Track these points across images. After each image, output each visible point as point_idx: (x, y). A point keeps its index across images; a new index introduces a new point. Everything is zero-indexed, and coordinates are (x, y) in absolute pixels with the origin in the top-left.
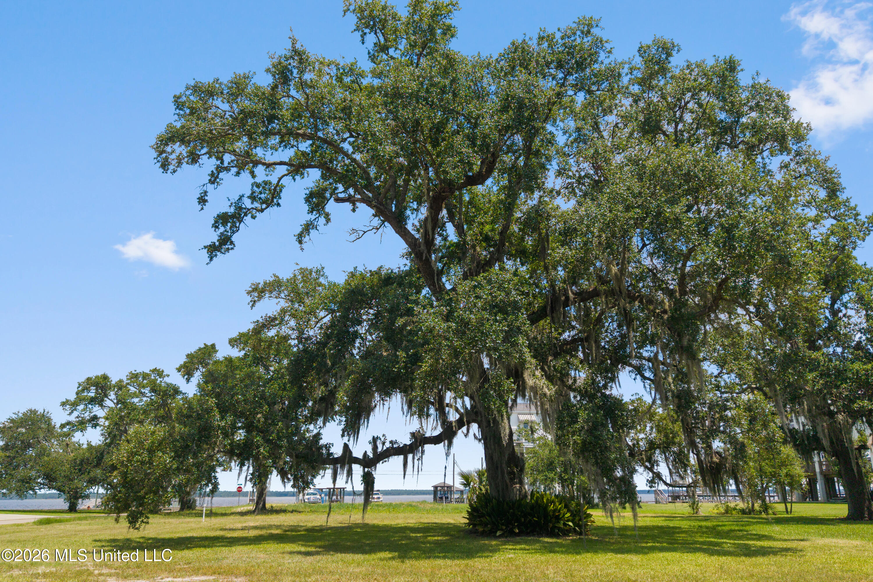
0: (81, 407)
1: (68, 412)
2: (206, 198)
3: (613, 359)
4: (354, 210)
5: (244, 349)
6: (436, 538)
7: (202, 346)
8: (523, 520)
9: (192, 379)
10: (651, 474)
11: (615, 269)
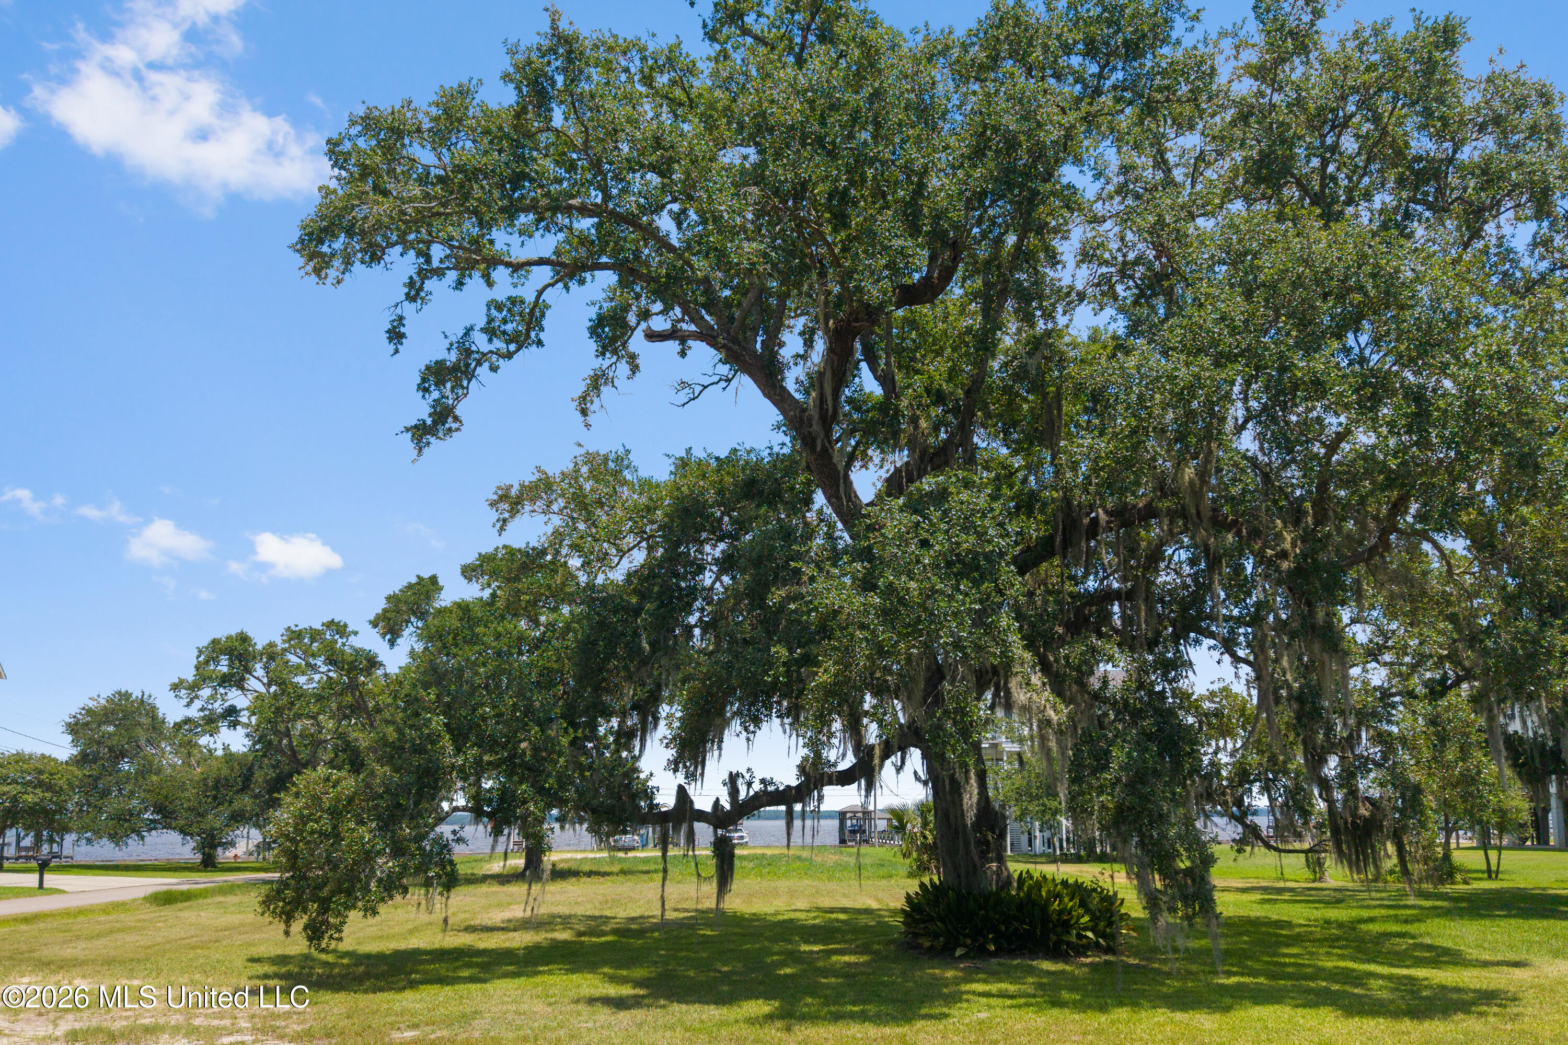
0: (206, 692)
1: (185, 702)
2: (402, 330)
3: (1179, 625)
4: (683, 354)
5: (489, 585)
6: (846, 958)
7: (414, 580)
8: (1003, 928)
9: (399, 641)
10: (1240, 829)
11: (1189, 472)
